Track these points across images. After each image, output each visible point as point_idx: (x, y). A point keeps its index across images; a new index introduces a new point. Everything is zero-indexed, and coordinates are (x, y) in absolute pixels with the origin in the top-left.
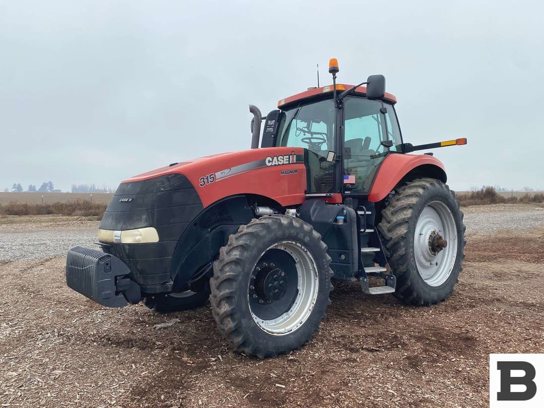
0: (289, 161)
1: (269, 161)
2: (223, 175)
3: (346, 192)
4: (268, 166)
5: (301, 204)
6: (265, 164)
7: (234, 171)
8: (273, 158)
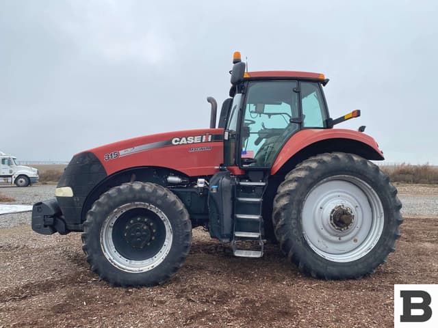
0: (201, 140)
1: (176, 141)
2: (126, 152)
3: (244, 166)
4: (174, 145)
5: (211, 176)
6: (171, 143)
7: (137, 149)
8: (181, 139)
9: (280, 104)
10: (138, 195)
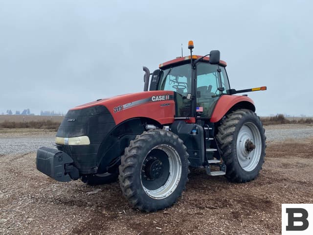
0: (165, 98)
2: (127, 106)
3: (198, 117)
5: (172, 124)
6: (151, 100)
7: (134, 104)
8: (156, 97)
9: (182, 77)
10: (164, 139)
